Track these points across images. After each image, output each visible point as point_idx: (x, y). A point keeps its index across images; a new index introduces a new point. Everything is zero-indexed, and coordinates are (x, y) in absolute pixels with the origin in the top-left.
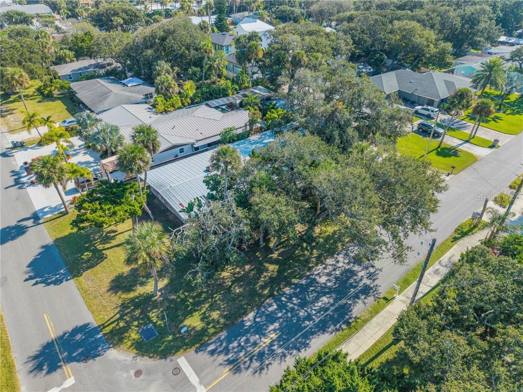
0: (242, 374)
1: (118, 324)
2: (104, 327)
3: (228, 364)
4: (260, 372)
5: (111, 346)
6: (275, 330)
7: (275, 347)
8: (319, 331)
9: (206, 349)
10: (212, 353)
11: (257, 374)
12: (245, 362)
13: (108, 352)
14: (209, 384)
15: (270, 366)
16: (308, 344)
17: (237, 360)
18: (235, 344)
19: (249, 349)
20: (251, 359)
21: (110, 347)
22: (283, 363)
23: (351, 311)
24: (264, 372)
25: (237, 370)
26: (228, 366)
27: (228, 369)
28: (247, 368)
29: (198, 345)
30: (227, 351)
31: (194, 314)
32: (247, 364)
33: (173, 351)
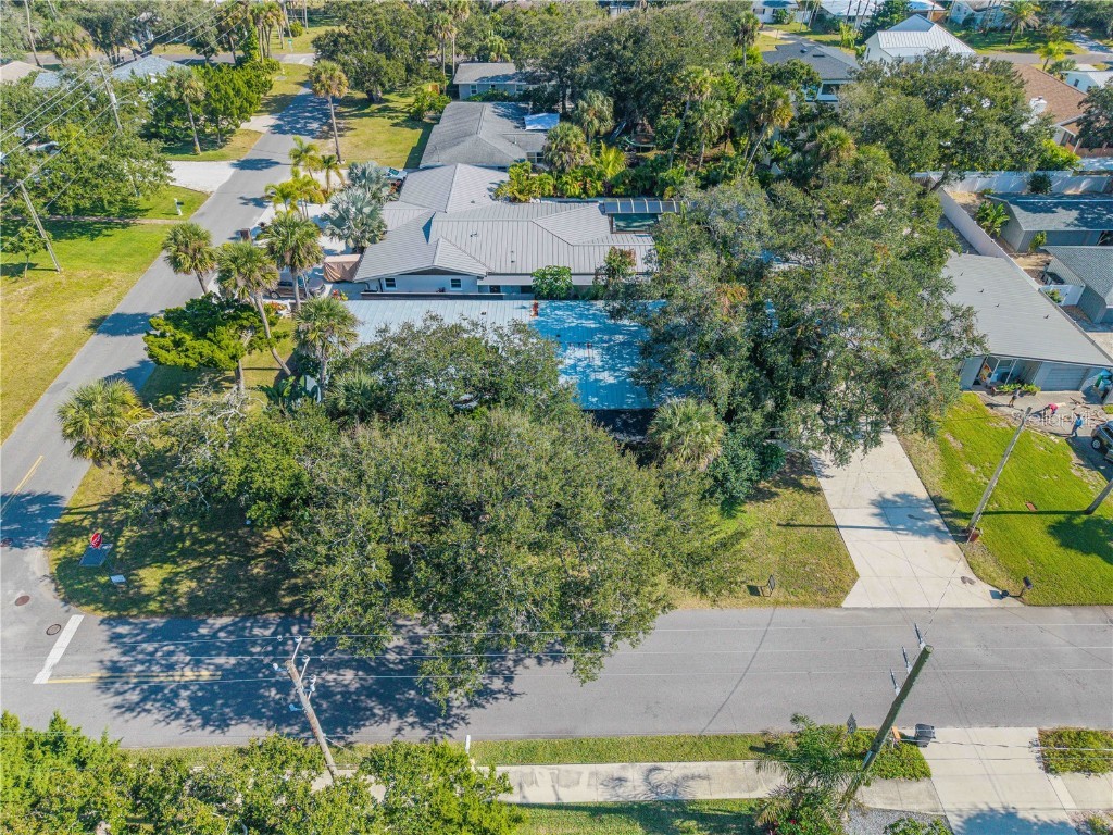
0: (104, 696)
1: (82, 520)
2: (68, 514)
3: (108, 669)
4: (123, 713)
5: (45, 543)
6: (218, 667)
7: (184, 693)
8: (269, 718)
9: (115, 627)
10: (116, 637)
11: (117, 711)
12: (127, 683)
13: (34, 549)
14: (58, 676)
15: (143, 714)
16: (228, 726)
17: (124, 671)
18: (150, 647)
19: (154, 668)
20: (137, 685)
21: (42, 545)
22: (164, 723)
23: (358, 727)
24: (128, 716)
25: (105, 685)
26: (104, 671)
27: (99, 675)
28: (118, 693)
29: (115, 614)
30: (130, 649)
31: (165, 566)
32: (126, 687)
33: (83, 601)
